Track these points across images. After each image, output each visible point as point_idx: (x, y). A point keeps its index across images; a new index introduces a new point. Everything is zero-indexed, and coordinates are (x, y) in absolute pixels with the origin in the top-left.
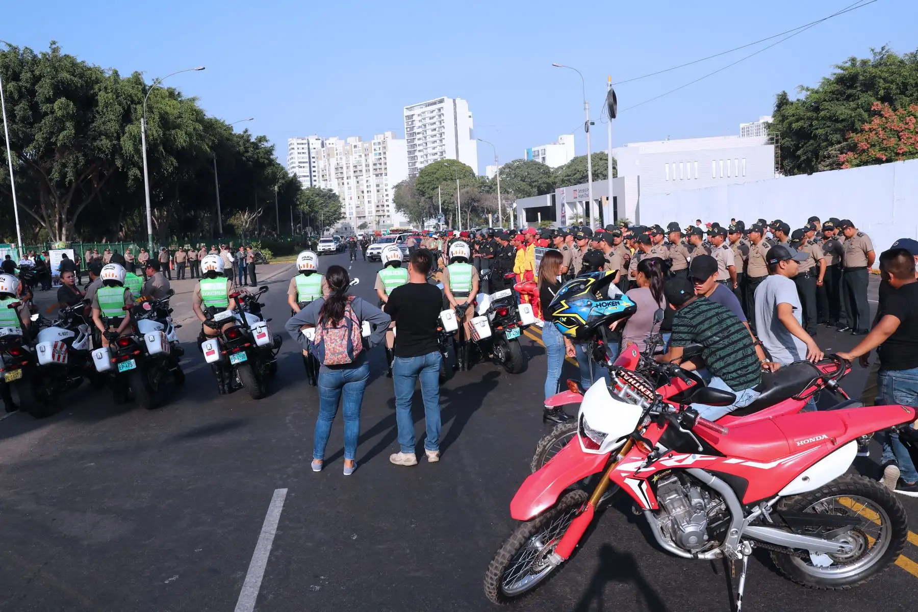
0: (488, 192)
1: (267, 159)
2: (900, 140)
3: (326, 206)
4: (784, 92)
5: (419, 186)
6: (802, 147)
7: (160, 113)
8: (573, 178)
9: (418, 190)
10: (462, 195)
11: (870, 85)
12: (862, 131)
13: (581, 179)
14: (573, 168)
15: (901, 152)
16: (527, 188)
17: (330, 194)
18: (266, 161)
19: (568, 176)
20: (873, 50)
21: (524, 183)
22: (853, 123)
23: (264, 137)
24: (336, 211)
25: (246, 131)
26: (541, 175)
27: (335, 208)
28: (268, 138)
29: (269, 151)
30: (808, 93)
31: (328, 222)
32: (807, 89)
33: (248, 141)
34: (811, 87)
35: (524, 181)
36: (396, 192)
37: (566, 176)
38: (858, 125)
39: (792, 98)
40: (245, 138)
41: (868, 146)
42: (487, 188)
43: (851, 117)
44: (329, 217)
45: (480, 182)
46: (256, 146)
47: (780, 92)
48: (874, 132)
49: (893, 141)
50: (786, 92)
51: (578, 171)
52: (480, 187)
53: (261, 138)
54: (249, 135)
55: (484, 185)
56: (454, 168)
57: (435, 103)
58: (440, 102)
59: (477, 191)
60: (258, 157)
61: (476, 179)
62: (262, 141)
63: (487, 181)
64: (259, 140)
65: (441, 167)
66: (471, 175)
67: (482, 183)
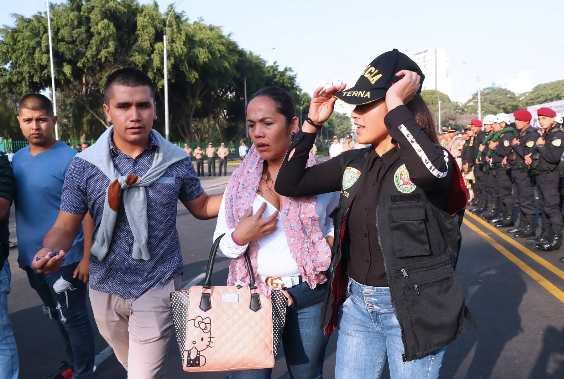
0: (461, 113)
1: (290, 84)
3: (342, 124)
7: (187, 35)
8: (536, 101)
10: (441, 114)
14: (537, 93)
16: (495, 109)
17: (345, 116)
18: (289, 85)
21: (493, 106)
23: (290, 68)
24: (348, 128)
25: (275, 63)
26: (508, 99)
27: (348, 126)
28: (293, 69)
29: (292, 79)
31: (342, 135)
33: (277, 70)
35: (492, 104)
37: (530, 100)
40: (274, 68)
42: (460, 111)
44: (343, 132)
45: (455, 106)
46: (282, 74)
51: (542, 95)
52: (455, 109)
53: (288, 68)
54: (277, 66)
55: (458, 108)
56: (435, 95)
57: (421, 53)
58: (425, 52)
59: (453, 112)
60: (283, 82)
61: (452, 104)
62: (288, 71)
63: (461, 105)
64: (286, 70)
65: (425, 95)
66: (448, 101)
67: (457, 107)
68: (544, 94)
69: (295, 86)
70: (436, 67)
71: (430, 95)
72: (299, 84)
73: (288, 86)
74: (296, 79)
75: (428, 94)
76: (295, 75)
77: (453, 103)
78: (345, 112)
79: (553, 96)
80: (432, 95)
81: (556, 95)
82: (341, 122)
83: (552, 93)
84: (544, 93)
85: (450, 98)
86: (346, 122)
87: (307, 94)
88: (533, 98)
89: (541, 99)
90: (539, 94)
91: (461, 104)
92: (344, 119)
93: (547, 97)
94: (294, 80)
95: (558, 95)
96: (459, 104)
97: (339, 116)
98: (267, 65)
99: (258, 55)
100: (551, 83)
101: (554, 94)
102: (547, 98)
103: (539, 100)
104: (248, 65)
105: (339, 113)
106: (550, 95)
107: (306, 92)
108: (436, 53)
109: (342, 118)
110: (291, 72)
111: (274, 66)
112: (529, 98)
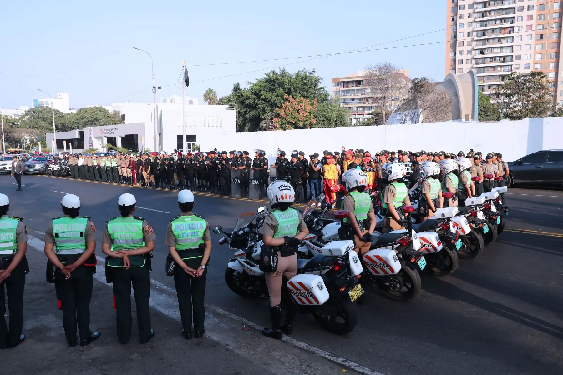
2: (299, 114)
4: (238, 83)
6: (248, 113)
8: (82, 121)
11: (281, 85)
12: (282, 108)
13: (87, 122)
15: (301, 119)
19: (78, 120)
20: (280, 68)
21: (46, 122)
22: (276, 104)
30: (252, 85)
32: (251, 83)
34: (252, 82)
37: (76, 120)
38: (279, 104)
39: (242, 87)
41: (286, 115)
43: (276, 100)
47: (236, 83)
48: (287, 109)
49: (297, 114)
50: (239, 83)
51: (85, 117)
83: (92, 116)
88: (78, 119)
95: (97, 118)
106: (92, 117)
112: (75, 119)
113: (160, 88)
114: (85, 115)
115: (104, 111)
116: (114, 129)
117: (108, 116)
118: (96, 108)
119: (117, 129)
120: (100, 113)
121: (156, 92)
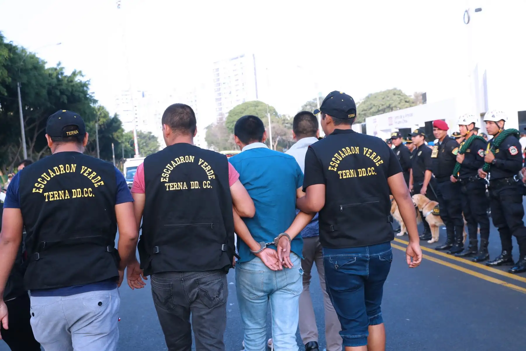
1: (82, 92)
3: (147, 146)
5: (228, 125)
8: (369, 112)
9: (228, 128)
10: (271, 128)
14: (369, 103)
23: (80, 72)
25: (59, 64)
27: (155, 148)
28: (83, 73)
29: (84, 86)
33: (62, 74)
36: (207, 132)
40: (58, 71)
46: (70, 80)
51: (374, 105)
53: (77, 72)
54: (62, 69)
55: (286, 122)
56: (260, 108)
57: (237, 58)
58: (242, 56)
59: (282, 127)
60: (72, 90)
61: (278, 117)
62: (77, 75)
63: (289, 119)
64: (74, 74)
65: (248, 107)
66: (274, 113)
67: (284, 120)
68: (376, 105)
69: (88, 96)
70: (255, 74)
71: (253, 106)
72: (93, 93)
73: (79, 95)
74: (89, 86)
75: (251, 106)
76: (88, 81)
77: (280, 116)
78: (150, 131)
79: (385, 106)
80: (257, 108)
81: (388, 105)
82: (145, 143)
83: (383, 103)
84: (376, 103)
85: (277, 110)
86: (152, 143)
87: (103, 108)
88: (365, 108)
89: (374, 109)
90: (371, 104)
91: (289, 117)
92: (150, 139)
93: (379, 107)
94: (87, 88)
95: (390, 105)
96: (287, 117)
97: (143, 136)
98: (47, 66)
99: (33, 53)
100: (381, 92)
101: (385, 104)
102: (380, 109)
103: (372, 110)
104: (22, 65)
105: (143, 131)
106: (382, 105)
107: (102, 105)
108: (254, 58)
109: (147, 138)
110: (81, 77)
111: (58, 69)
112: (362, 109)
113: (479, 10)
114: (374, 103)
115: (400, 95)
116: (407, 115)
117: (406, 102)
118: (389, 91)
119: (412, 115)
120: (395, 97)
121: (470, 22)
